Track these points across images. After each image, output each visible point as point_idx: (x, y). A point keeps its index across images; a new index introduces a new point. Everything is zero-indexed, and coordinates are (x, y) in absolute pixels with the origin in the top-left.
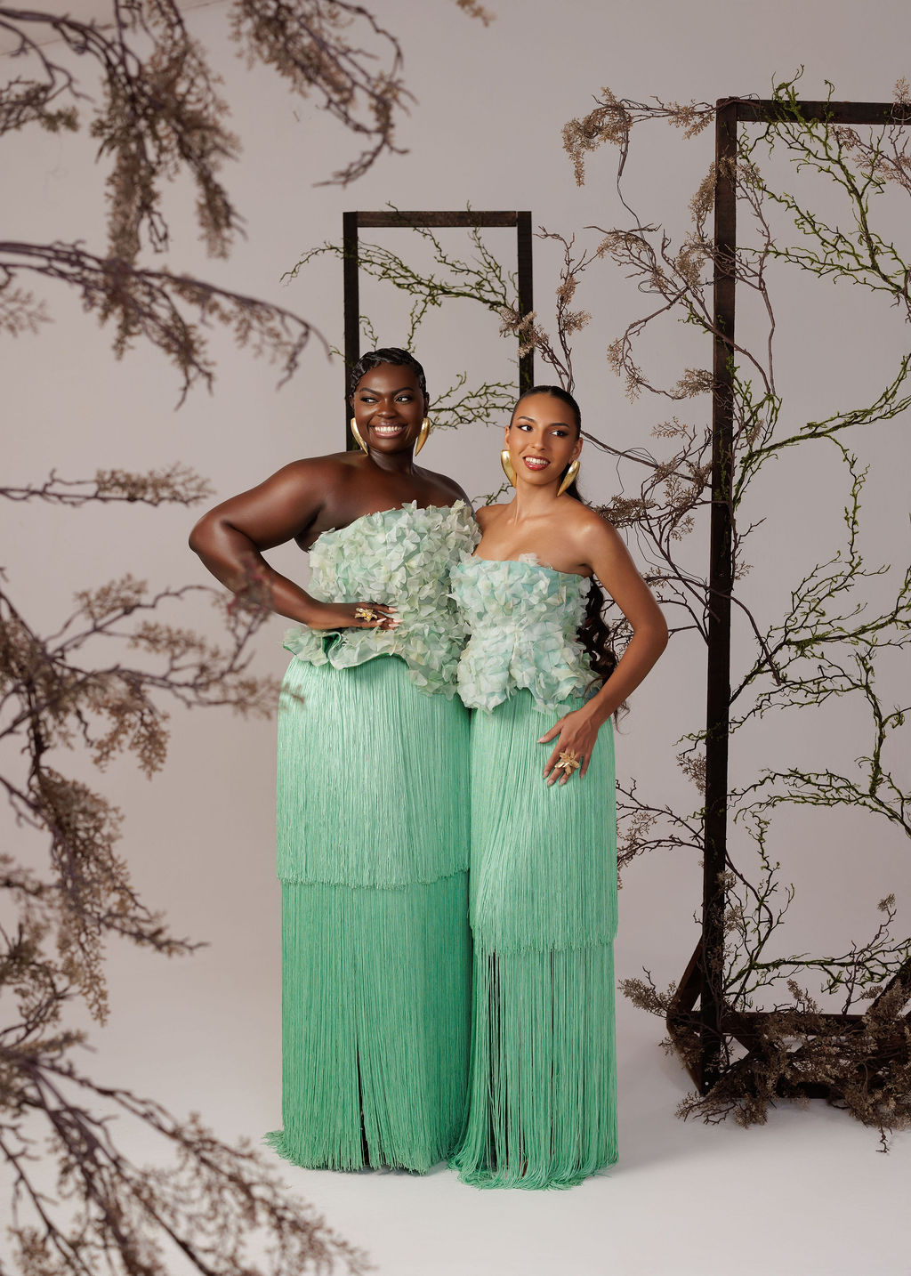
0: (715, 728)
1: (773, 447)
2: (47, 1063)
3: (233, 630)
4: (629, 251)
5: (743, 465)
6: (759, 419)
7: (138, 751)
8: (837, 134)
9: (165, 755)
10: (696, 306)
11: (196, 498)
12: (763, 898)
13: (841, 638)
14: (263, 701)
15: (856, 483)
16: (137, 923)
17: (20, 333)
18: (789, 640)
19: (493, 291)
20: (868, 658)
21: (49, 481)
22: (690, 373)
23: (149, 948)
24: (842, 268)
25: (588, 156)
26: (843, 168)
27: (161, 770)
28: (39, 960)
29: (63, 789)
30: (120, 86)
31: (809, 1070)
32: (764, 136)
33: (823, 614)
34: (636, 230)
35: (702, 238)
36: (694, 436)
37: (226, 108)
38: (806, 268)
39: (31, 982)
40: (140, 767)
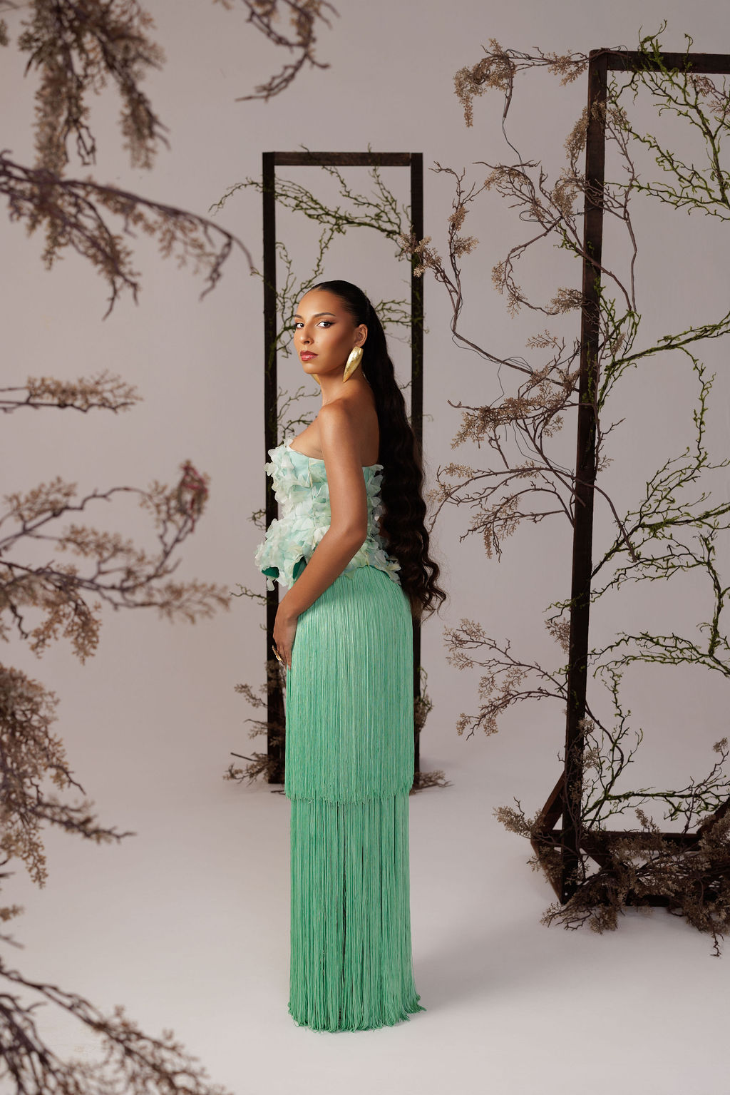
0: (578, 598)
1: (633, 357)
3: (161, 537)
4: (512, 184)
5: (607, 372)
6: (622, 333)
7: (72, 639)
8: (695, 82)
9: (98, 642)
10: (569, 233)
11: (124, 404)
12: (616, 741)
13: (688, 522)
14: (188, 605)
15: (704, 389)
16: (67, 812)
18: (644, 523)
19: (390, 221)
20: (710, 539)
22: (563, 293)
23: (79, 836)
24: (696, 201)
25: (475, 99)
26: (699, 112)
27: (93, 655)
31: (653, 885)
32: (630, 84)
33: (673, 501)
34: (518, 166)
35: (575, 174)
36: (564, 347)
37: (150, 20)
38: (665, 201)
40: (74, 653)
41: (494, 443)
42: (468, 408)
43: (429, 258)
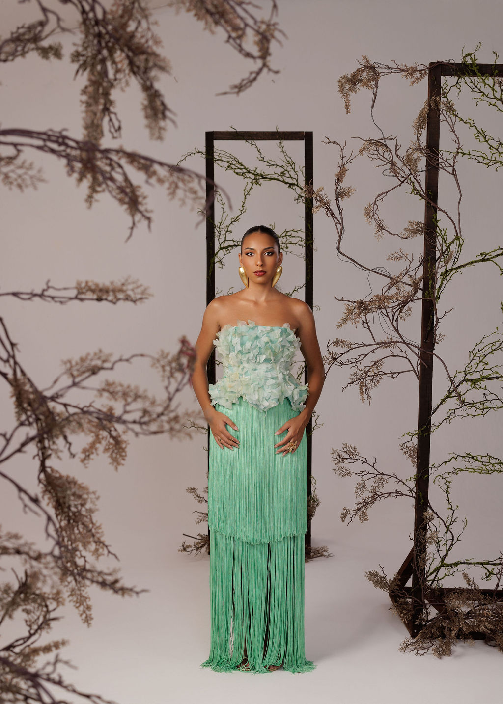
0: (423, 429)
1: (459, 267)
2: (45, 677)
3: (166, 388)
4: (378, 151)
5: (442, 277)
6: (451, 251)
7: (108, 454)
8: (500, 83)
9: (126, 456)
10: (416, 185)
11: (141, 299)
12: (449, 526)
13: (497, 377)
16: (102, 575)
17: (25, 189)
18: (467, 379)
19: (290, 177)
21: (45, 287)
22: (411, 224)
24: (501, 162)
25: (352, 95)
27: (123, 465)
28: (38, 592)
29: (60, 481)
30: (90, 26)
31: (475, 625)
32: (456, 85)
33: (487, 364)
34: (382, 139)
35: (420, 144)
36: (413, 260)
37: (160, 42)
38: (480, 162)
39: (33, 604)
40: (110, 464)
41: (365, 325)
42: (348, 301)
43: (322, 201)
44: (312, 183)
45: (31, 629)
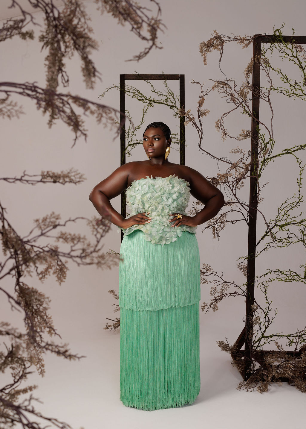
0: (251, 255)
1: (272, 157)
2: (24, 408)
3: (96, 235)
4: (223, 88)
5: (262, 163)
6: (267, 147)
7: (56, 275)
8: (296, 47)
9: (66, 276)
10: (246, 108)
11: (79, 181)
12: (267, 313)
13: (295, 224)
14: (107, 262)
15: (301, 170)
16: (58, 348)
17: (12, 118)
18: (277, 224)
19: (171, 102)
20: (304, 231)
21: (23, 175)
22: (243, 131)
23: (62, 358)
24: (297, 95)
25: (208, 54)
26: (298, 59)
27: (64, 282)
29: (28, 291)
30: (51, 21)
31: (283, 373)
32: (270, 48)
33: (289, 216)
34: (226, 81)
35: (248, 84)
36: (245, 153)
37: (92, 30)
38: (284, 95)
39: (16, 364)
40: (57, 281)
43: (190, 118)
44: (184, 107)
45: (15, 379)
